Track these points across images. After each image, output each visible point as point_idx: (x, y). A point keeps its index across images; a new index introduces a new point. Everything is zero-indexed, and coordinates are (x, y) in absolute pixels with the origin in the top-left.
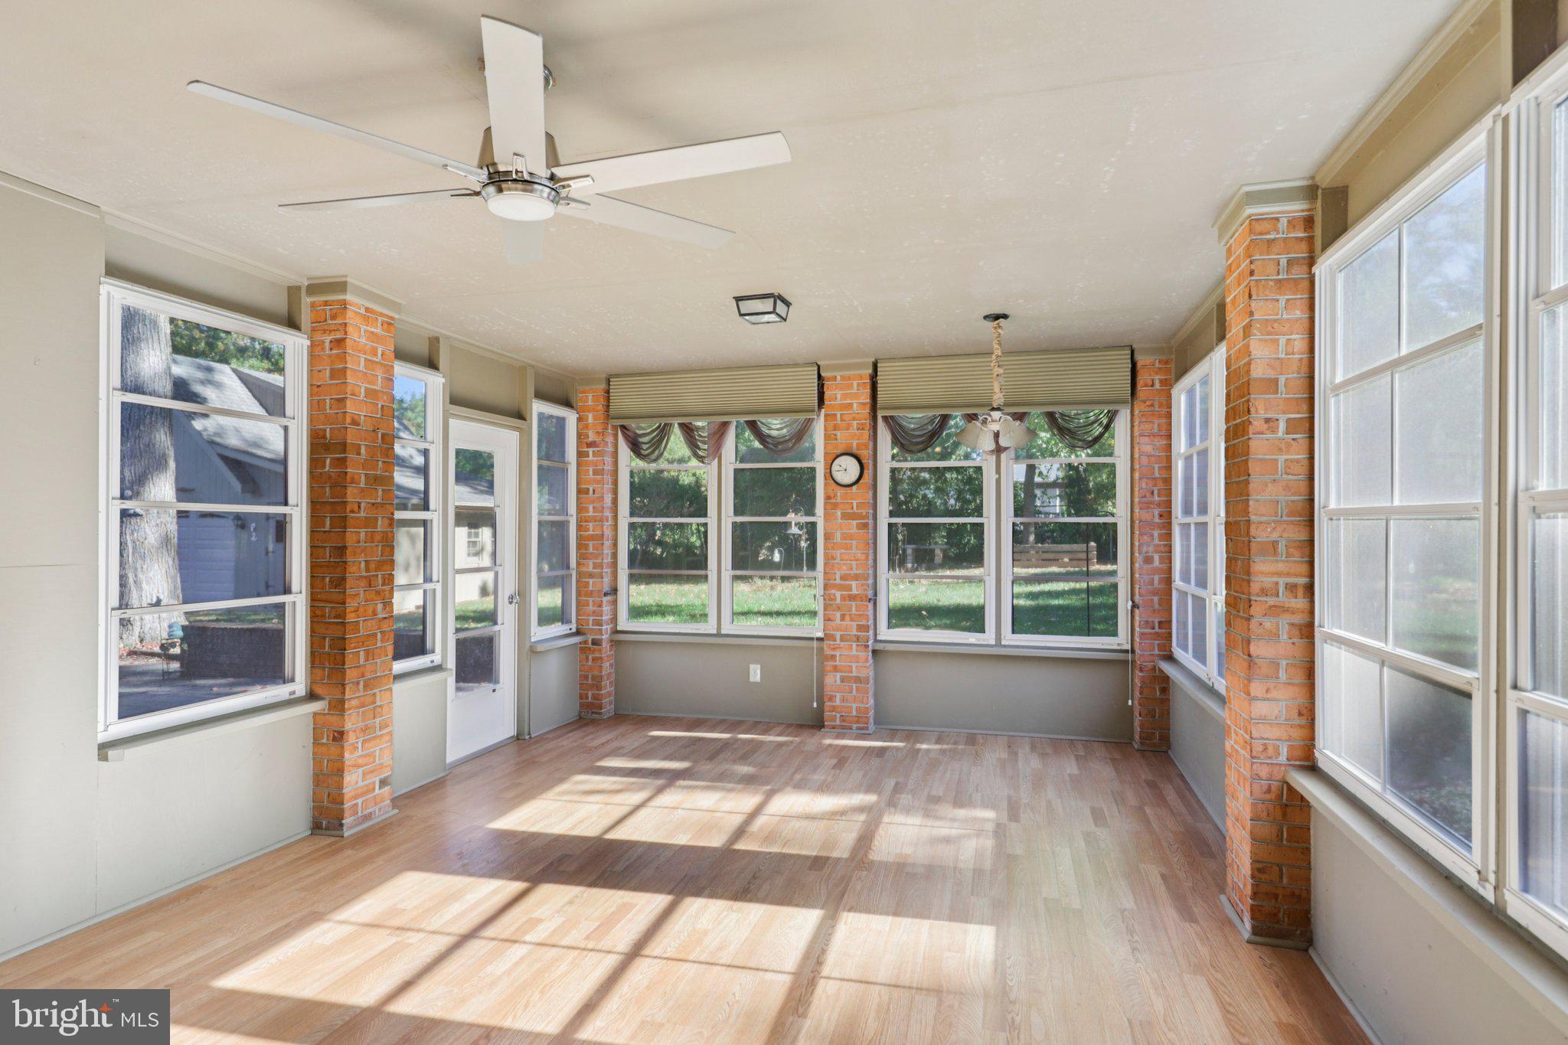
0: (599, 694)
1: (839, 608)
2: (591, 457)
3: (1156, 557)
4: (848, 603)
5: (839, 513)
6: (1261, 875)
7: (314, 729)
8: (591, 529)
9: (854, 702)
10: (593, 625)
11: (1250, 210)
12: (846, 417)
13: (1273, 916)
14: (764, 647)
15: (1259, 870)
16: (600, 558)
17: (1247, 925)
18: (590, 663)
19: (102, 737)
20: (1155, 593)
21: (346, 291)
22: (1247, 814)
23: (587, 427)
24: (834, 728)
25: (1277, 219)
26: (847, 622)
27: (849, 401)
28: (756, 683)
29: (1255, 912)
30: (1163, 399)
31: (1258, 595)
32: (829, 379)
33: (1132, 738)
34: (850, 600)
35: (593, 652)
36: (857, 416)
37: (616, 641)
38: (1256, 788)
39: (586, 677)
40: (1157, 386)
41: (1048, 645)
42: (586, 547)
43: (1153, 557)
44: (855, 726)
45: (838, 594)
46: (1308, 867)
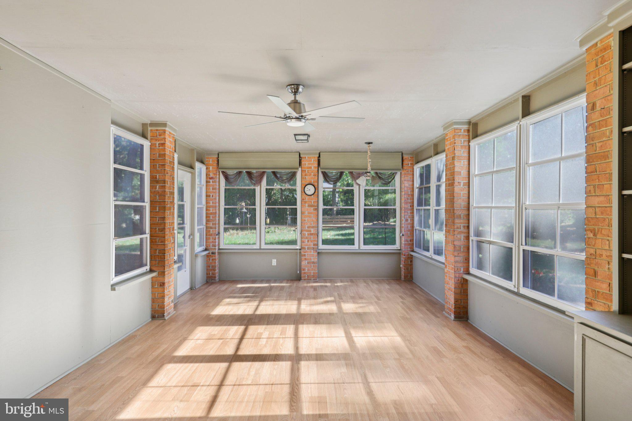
0: (214, 273)
1: (307, 238)
2: (211, 183)
3: (409, 219)
4: (310, 236)
5: (307, 205)
6: (456, 303)
7: (152, 282)
8: (211, 210)
9: (312, 271)
10: (212, 247)
11: (455, 126)
12: (309, 172)
13: (459, 313)
14: (277, 253)
15: (456, 301)
16: (215, 221)
17: (453, 316)
18: (211, 261)
19: (112, 282)
20: (409, 231)
21: (166, 127)
22: (453, 287)
23: (209, 171)
24: (305, 280)
25: (461, 129)
26: (310, 243)
27: (310, 166)
28: (274, 266)
29: (455, 313)
30: (411, 169)
31: (456, 229)
32: (303, 158)
33: (401, 278)
34: (311, 235)
35: (212, 256)
36: (313, 171)
37: (220, 252)
38: (456, 280)
39: (209, 266)
40: (410, 165)
41: (375, 248)
42: (209, 217)
43: (408, 219)
44: (312, 279)
45: (306, 233)
46: (467, 299)
